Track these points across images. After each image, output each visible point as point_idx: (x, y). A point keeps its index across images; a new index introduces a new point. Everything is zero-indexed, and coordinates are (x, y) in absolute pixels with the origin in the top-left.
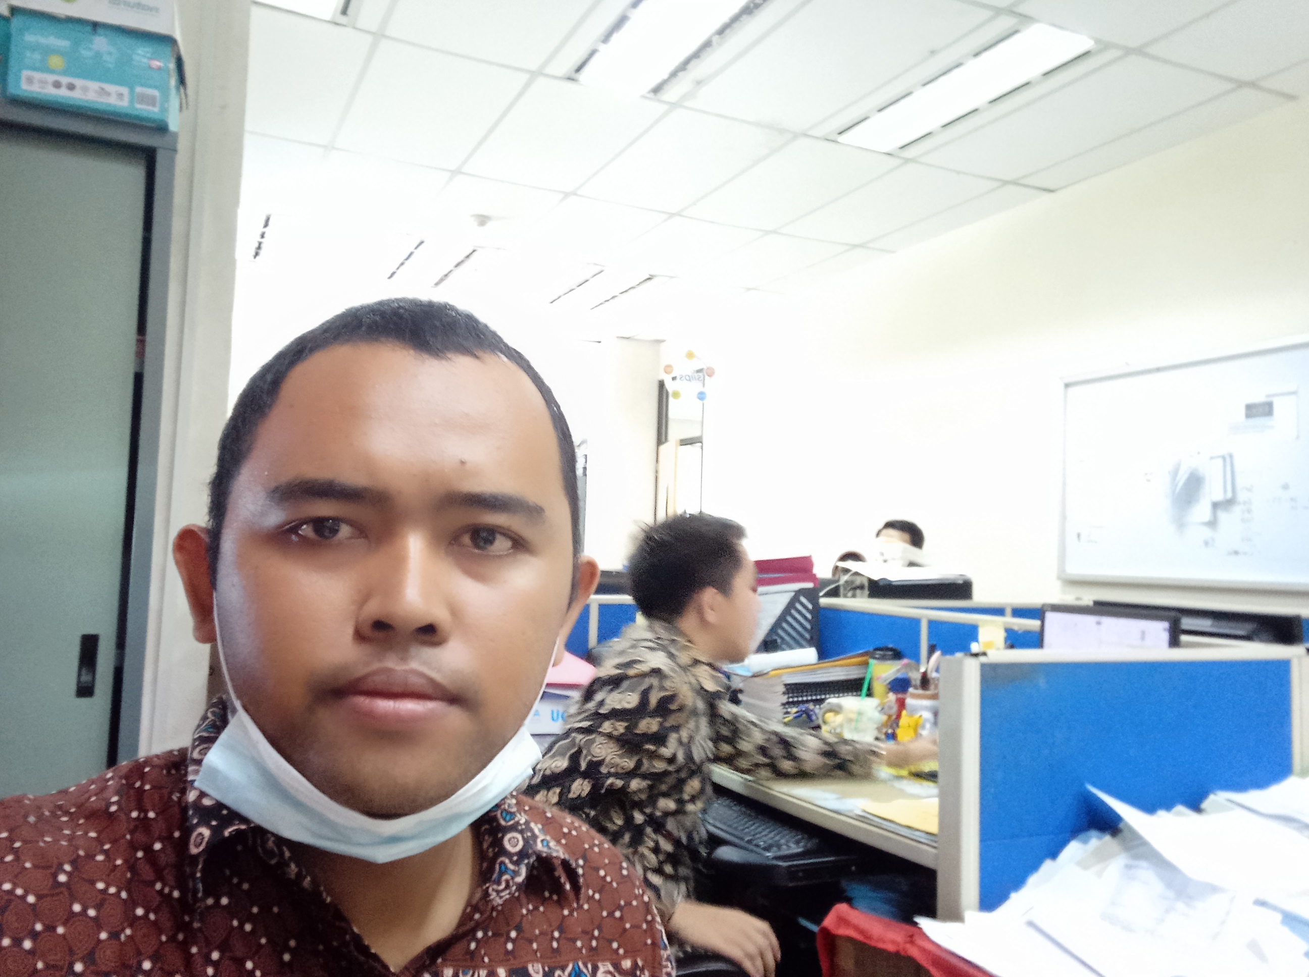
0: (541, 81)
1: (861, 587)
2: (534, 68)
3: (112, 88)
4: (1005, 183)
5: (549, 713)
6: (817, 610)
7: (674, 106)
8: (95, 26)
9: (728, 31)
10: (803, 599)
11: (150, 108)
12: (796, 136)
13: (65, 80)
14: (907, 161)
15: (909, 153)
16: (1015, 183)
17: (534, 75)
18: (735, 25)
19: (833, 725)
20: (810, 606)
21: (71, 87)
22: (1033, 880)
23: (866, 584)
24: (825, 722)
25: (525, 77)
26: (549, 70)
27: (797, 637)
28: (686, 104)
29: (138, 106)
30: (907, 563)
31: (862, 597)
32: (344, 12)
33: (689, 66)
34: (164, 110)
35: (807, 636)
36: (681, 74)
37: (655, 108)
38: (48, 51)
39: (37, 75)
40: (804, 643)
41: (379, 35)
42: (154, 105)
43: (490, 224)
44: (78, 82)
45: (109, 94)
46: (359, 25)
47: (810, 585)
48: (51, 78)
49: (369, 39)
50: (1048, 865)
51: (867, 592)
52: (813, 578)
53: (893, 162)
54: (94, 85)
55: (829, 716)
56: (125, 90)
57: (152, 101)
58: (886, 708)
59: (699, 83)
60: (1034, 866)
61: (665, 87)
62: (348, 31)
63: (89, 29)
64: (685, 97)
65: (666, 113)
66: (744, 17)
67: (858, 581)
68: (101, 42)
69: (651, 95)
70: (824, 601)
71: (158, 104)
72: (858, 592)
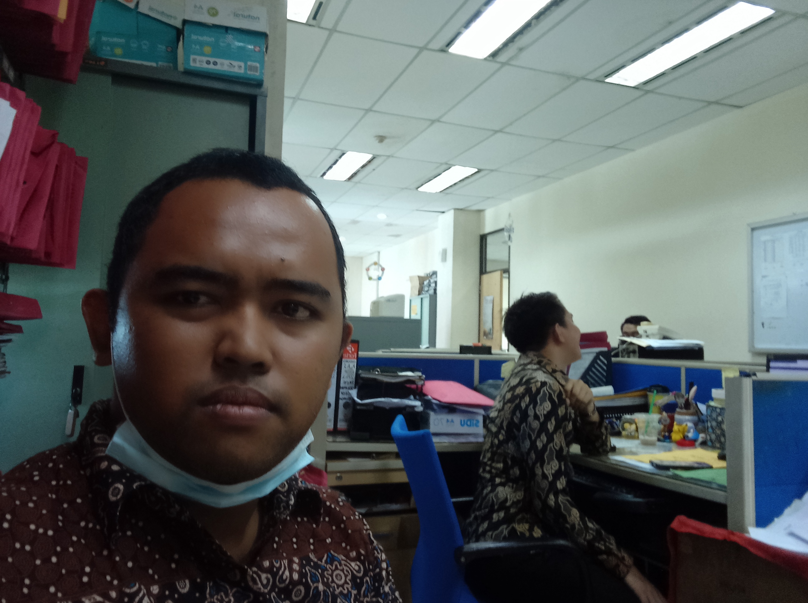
0: (425, 53)
1: (634, 352)
2: (421, 45)
3: (236, 63)
4: (710, 103)
5: (459, 422)
6: (610, 365)
7: (503, 64)
8: (227, 29)
9: (542, 17)
10: (601, 358)
11: (255, 73)
12: (578, 79)
13: (212, 60)
14: (647, 92)
15: (649, 87)
16: (717, 103)
17: (422, 49)
18: (547, 13)
19: (629, 431)
20: (606, 362)
21: (215, 63)
22: (787, 511)
23: (637, 349)
24: (624, 429)
25: (416, 51)
26: (431, 46)
27: (599, 381)
28: (513, 62)
29: (249, 72)
31: (634, 356)
32: (314, 18)
33: (516, 39)
34: (262, 74)
35: (604, 380)
36: (510, 45)
37: (494, 66)
38: (203, 44)
39: (198, 58)
40: (601, 383)
41: (332, 31)
42: (256, 71)
43: (386, 141)
44: (219, 61)
45: (234, 67)
46: (323, 25)
47: (605, 349)
48: (205, 59)
49: (327, 33)
51: (637, 354)
52: (608, 345)
53: (638, 93)
54: (226, 62)
55: (627, 425)
56: (242, 64)
57: (255, 69)
58: (662, 420)
59: (521, 50)
60: (788, 503)
61: (500, 53)
62: (316, 29)
63: (224, 31)
64: (511, 59)
65: (499, 69)
66: (553, 8)
67: (631, 348)
68: (230, 38)
69: (491, 58)
70: (614, 359)
71: (259, 71)
72: (631, 355)
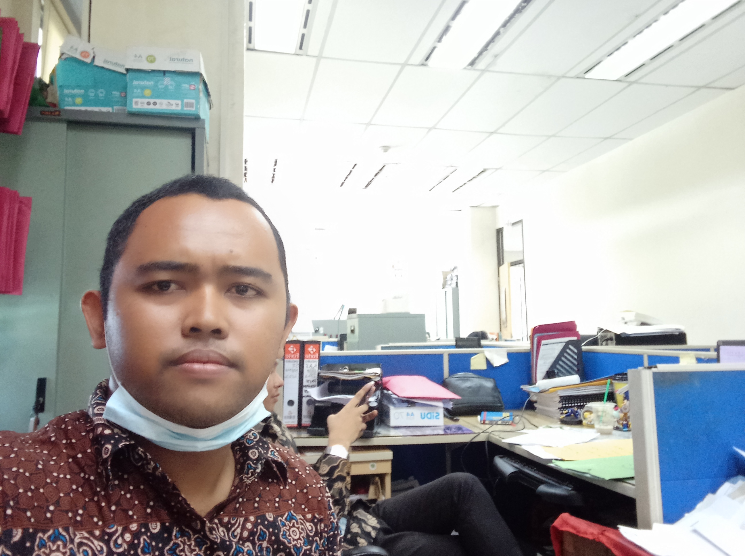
0: (407, 68)
1: (611, 339)
2: (402, 62)
3: (173, 102)
4: (699, 88)
5: (420, 415)
6: (580, 353)
7: (483, 71)
8: (164, 72)
9: (508, 25)
10: (571, 347)
11: (191, 109)
12: (559, 78)
13: (152, 101)
14: (631, 83)
15: (632, 78)
16: (706, 87)
17: (404, 65)
18: (512, 20)
19: (589, 419)
20: (576, 351)
21: (155, 104)
22: (699, 506)
23: (614, 337)
24: (585, 418)
25: (398, 67)
26: (411, 62)
27: (570, 370)
28: (491, 69)
29: (185, 109)
30: (640, 323)
31: (612, 344)
32: (301, 48)
33: (489, 48)
34: (198, 109)
35: (576, 369)
36: (485, 53)
37: (473, 74)
38: (143, 88)
39: (140, 100)
40: (573, 373)
41: (319, 57)
42: (193, 107)
43: (390, 151)
44: (158, 101)
45: (172, 105)
46: (309, 54)
47: (575, 338)
48: (146, 101)
49: (315, 60)
50: (710, 497)
51: (614, 342)
52: (576, 334)
53: (622, 85)
54: (165, 101)
55: (587, 414)
56: (179, 102)
57: (191, 105)
59: (496, 56)
60: (701, 498)
61: (477, 61)
62: (304, 58)
63: (162, 74)
64: (489, 65)
65: (479, 77)
66: (517, 15)
67: (609, 335)
68: (167, 80)
69: (470, 67)
70: (584, 348)
71: (194, 107)
72: (609, 342)
